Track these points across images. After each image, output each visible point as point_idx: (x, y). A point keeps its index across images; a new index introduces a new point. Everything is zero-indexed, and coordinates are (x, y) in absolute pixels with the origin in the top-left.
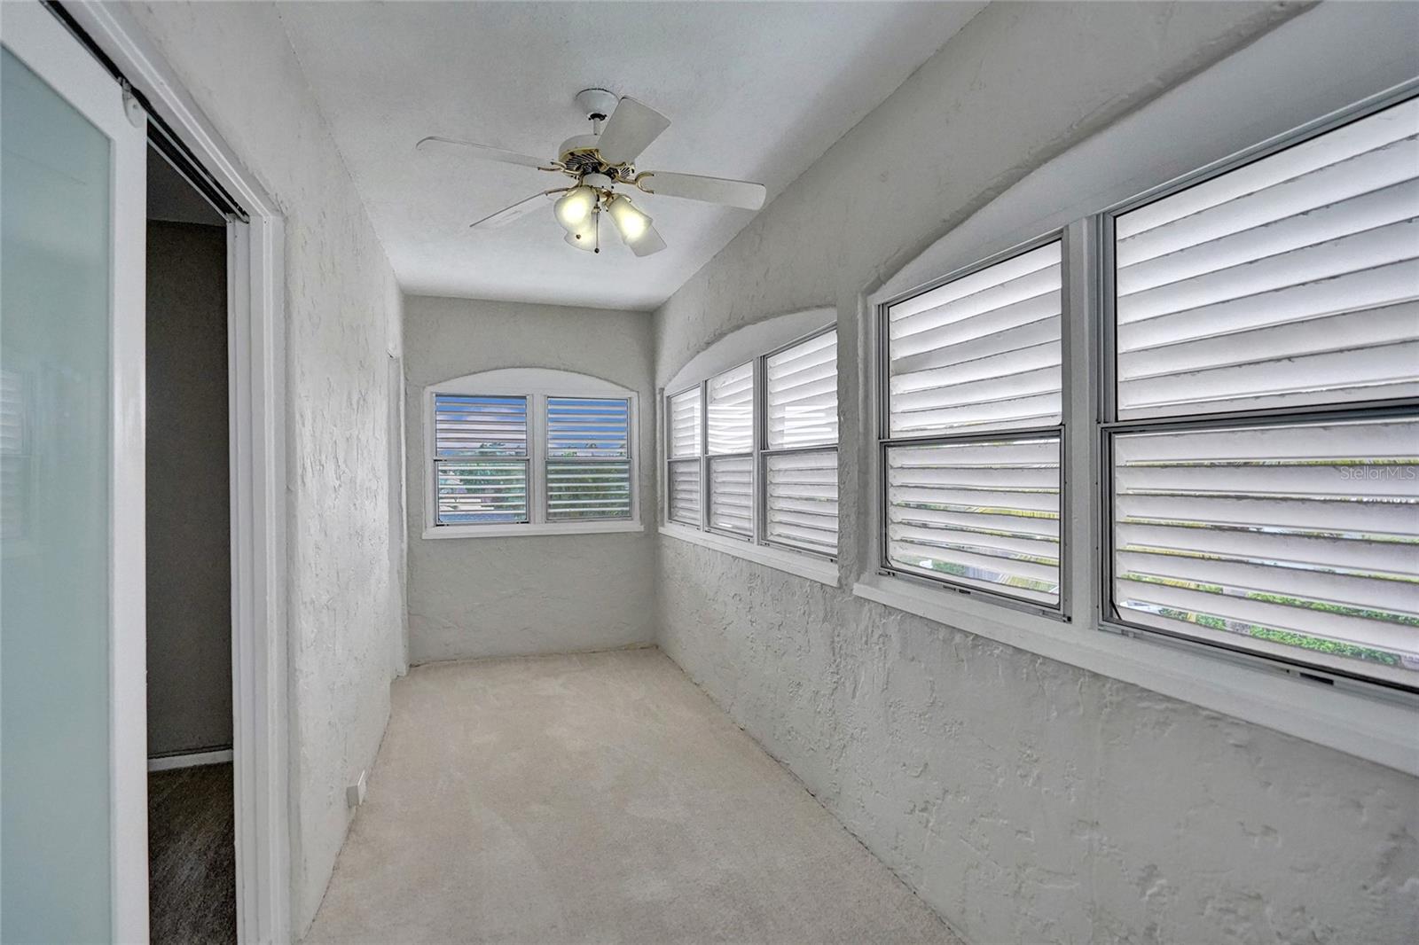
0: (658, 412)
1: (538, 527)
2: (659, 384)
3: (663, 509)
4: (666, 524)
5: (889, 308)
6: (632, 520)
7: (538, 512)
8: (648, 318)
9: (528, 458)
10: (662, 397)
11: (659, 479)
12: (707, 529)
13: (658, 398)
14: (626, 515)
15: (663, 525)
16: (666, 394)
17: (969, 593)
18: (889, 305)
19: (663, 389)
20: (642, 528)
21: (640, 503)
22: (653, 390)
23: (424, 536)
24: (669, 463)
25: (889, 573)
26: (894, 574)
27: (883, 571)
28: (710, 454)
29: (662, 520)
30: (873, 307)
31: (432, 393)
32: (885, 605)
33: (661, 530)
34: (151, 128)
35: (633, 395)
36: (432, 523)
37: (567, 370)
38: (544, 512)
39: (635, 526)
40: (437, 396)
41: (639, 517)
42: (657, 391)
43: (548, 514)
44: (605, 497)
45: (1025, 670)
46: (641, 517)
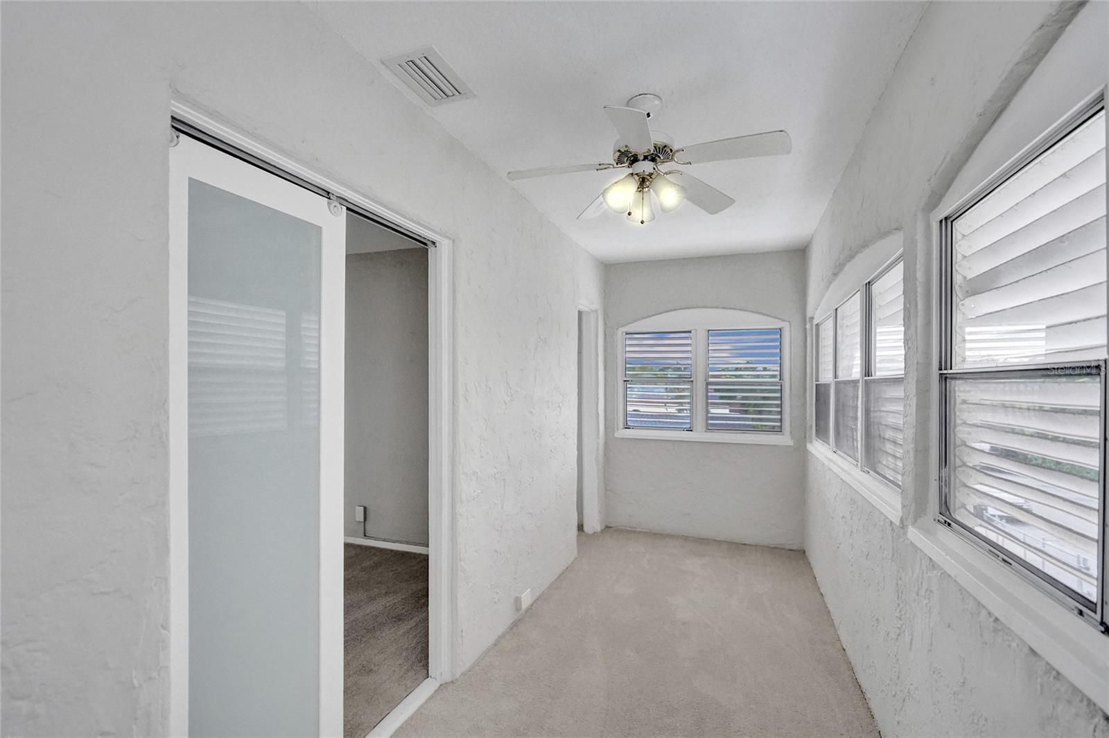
0: (808, 338)
1: (699, 435)
2: (809, 314)
3: (811, 426)
4: (814, 442)
5: (952, 222)
6: (782, 435)
7: (700, 422)
8: (799, 254)
9: (692, 379)
10: (812, 325)
11: (808, 399)
12: (835, 449)
13: (808, 326)
14: (779, 430)
15: (811, 442)
16: (815, 322)
17: (1010, 564)
18: (952, 219)
19: (813, 318)
20: (791, 443)
21: (791, 422)
22: (804, 319)
23: (616, 435)
24: (816, 385)
25: (945, 522)
26: (949, 525)
27: (942, 518)
28: (840, 379)
29: (811, 438)
30: (934, 223)
31: (623, 332)
32: (930, 559)
33: (809, 447)
34: (348, 209)
35: (785, 325)
36: (621, 425)
37: (724, 308)
38: (704, 424)
39: (784, 440)
40: (626, 334)
41: (789, 432)
42: (808, 320)
43: (707, 424)
44: (760, 412)
45: (1039, 680)
46: (791, 432)
